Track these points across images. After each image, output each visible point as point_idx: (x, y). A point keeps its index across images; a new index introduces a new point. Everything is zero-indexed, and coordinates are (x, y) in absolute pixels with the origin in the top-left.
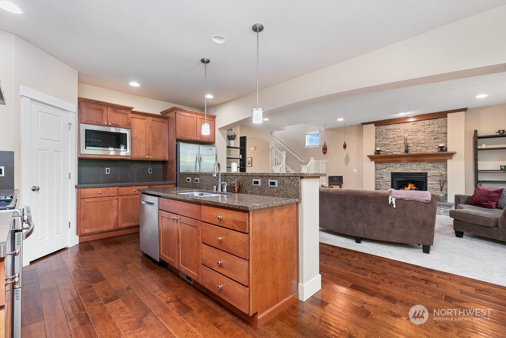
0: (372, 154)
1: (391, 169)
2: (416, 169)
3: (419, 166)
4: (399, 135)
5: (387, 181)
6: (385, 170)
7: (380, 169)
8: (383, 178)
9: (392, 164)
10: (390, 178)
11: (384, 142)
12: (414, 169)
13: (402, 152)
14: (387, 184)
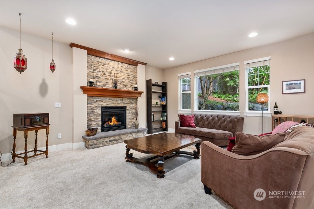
0: (85, 85)
1: (101, 103)
2: (120, 104)
3: (122, 101)
4: (108, 70)
5: (98, 116)
6: (96, 105)
7: (91, 103)
8: (93, 112)
9: (103, 98)
10: (100, 113)
11: (95, 74)
12: (119, 104)
13: (110, 86)
14: (98, 119)
